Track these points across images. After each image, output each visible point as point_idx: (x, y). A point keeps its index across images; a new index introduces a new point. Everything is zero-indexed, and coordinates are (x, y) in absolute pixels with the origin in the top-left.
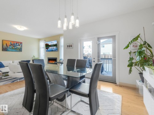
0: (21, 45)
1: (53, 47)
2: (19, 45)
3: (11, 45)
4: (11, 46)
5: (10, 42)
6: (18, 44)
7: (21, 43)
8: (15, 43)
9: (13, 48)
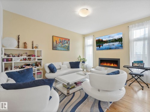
0: (69, 42)
1: (111, 44)
2: (67, 43)
3: (60, 42)
4: (60, 44)
5: (59, 39)
6: (66, 41)
7: (69, 40)
8: (64, 40)
9: (62, 46)
